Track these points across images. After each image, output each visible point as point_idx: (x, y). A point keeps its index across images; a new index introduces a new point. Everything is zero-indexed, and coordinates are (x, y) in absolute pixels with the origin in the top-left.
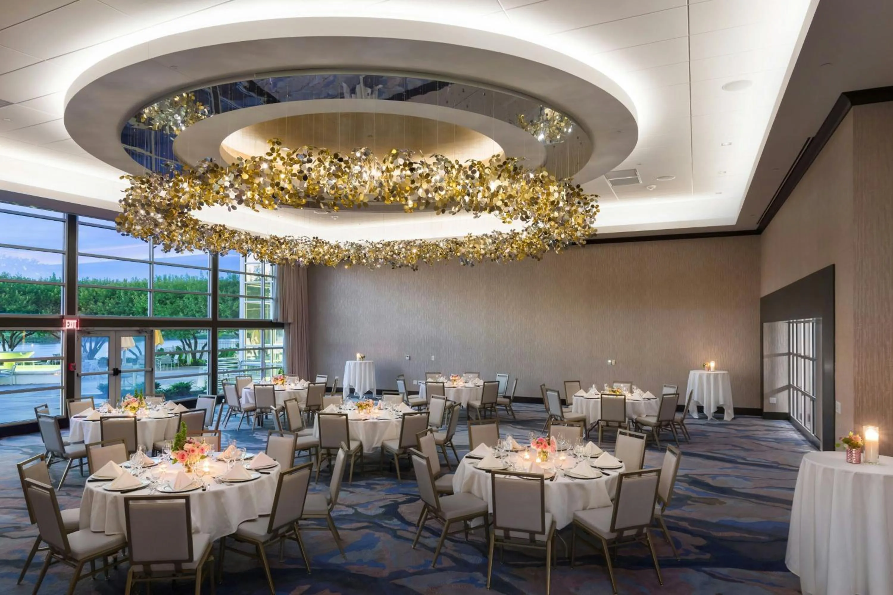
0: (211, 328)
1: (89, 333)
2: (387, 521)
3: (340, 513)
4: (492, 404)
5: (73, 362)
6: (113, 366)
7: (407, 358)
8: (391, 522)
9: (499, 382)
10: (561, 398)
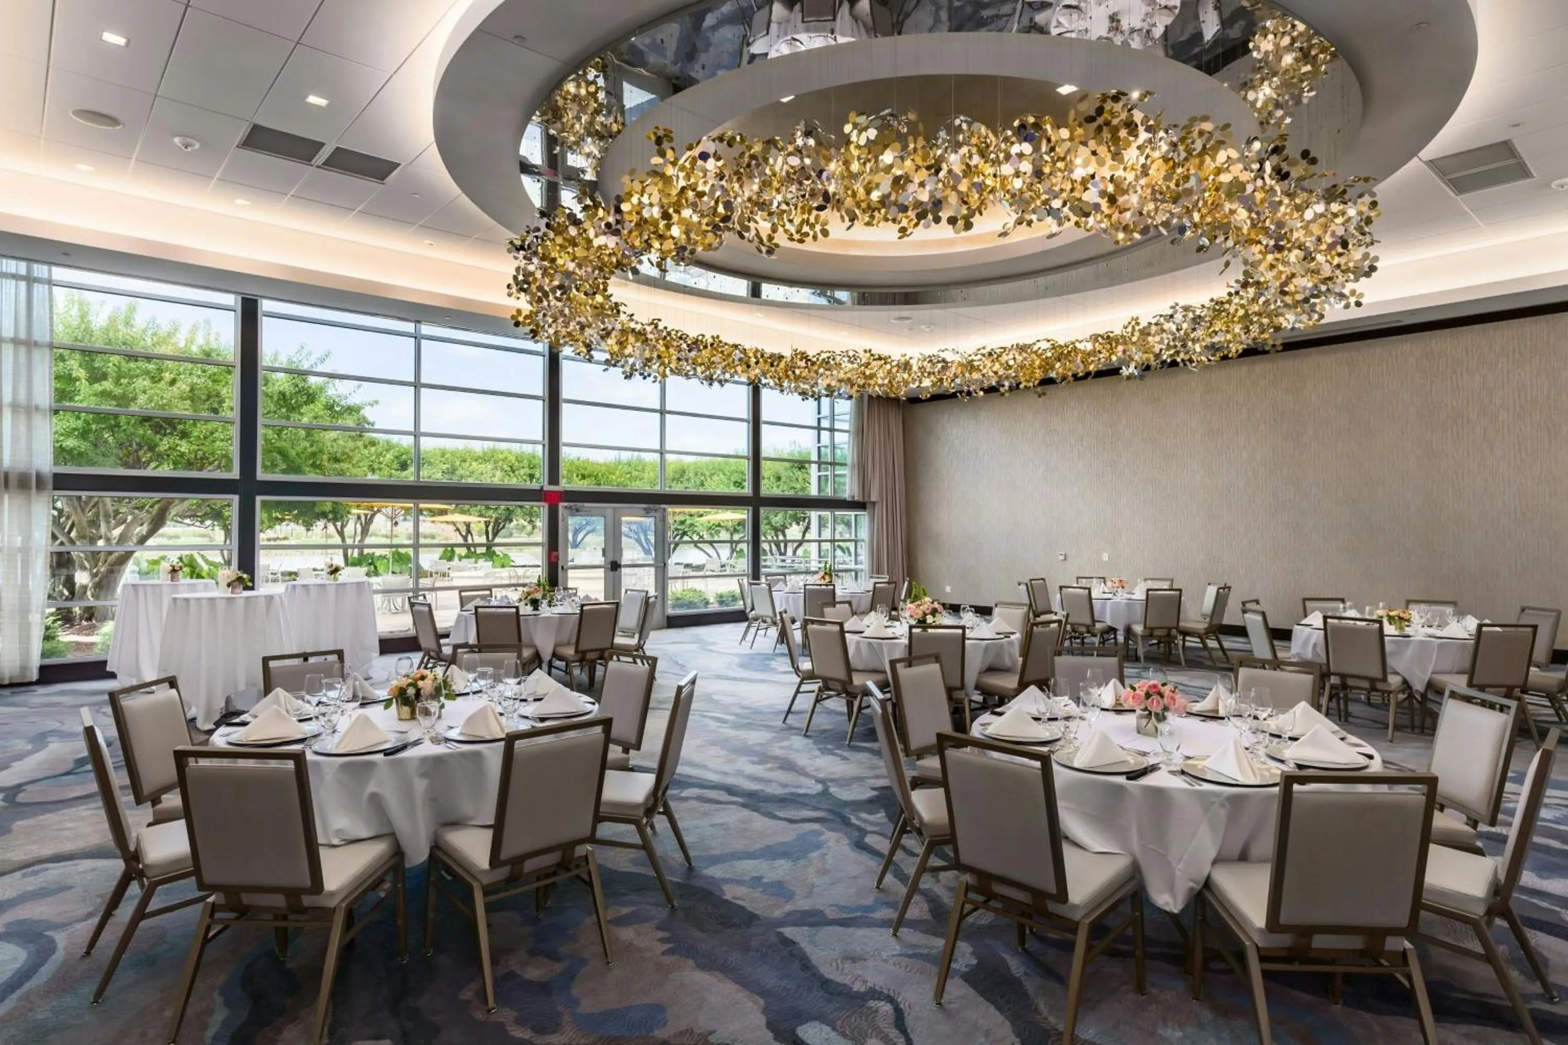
0: (751, 508)
1: (577, 510)
2: (864, 815)
3: (794, 790)
4: (1170, 629)
5: (557, 550)
6: (611, 559)
7: (1062, 558)
8: (871, 818)
9: (1180, 590)
10: (1271, 626)
